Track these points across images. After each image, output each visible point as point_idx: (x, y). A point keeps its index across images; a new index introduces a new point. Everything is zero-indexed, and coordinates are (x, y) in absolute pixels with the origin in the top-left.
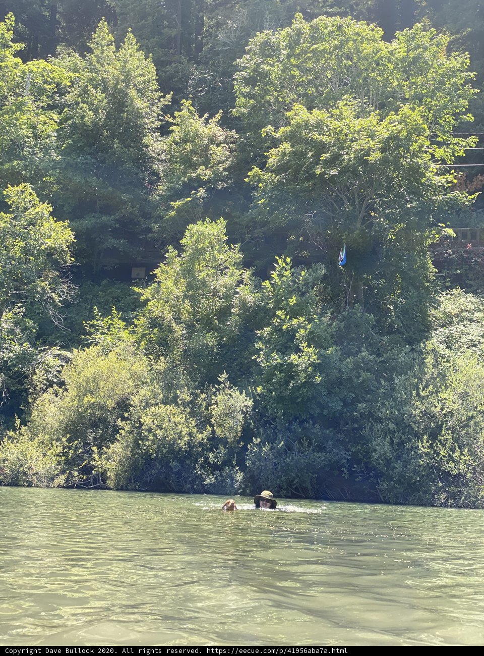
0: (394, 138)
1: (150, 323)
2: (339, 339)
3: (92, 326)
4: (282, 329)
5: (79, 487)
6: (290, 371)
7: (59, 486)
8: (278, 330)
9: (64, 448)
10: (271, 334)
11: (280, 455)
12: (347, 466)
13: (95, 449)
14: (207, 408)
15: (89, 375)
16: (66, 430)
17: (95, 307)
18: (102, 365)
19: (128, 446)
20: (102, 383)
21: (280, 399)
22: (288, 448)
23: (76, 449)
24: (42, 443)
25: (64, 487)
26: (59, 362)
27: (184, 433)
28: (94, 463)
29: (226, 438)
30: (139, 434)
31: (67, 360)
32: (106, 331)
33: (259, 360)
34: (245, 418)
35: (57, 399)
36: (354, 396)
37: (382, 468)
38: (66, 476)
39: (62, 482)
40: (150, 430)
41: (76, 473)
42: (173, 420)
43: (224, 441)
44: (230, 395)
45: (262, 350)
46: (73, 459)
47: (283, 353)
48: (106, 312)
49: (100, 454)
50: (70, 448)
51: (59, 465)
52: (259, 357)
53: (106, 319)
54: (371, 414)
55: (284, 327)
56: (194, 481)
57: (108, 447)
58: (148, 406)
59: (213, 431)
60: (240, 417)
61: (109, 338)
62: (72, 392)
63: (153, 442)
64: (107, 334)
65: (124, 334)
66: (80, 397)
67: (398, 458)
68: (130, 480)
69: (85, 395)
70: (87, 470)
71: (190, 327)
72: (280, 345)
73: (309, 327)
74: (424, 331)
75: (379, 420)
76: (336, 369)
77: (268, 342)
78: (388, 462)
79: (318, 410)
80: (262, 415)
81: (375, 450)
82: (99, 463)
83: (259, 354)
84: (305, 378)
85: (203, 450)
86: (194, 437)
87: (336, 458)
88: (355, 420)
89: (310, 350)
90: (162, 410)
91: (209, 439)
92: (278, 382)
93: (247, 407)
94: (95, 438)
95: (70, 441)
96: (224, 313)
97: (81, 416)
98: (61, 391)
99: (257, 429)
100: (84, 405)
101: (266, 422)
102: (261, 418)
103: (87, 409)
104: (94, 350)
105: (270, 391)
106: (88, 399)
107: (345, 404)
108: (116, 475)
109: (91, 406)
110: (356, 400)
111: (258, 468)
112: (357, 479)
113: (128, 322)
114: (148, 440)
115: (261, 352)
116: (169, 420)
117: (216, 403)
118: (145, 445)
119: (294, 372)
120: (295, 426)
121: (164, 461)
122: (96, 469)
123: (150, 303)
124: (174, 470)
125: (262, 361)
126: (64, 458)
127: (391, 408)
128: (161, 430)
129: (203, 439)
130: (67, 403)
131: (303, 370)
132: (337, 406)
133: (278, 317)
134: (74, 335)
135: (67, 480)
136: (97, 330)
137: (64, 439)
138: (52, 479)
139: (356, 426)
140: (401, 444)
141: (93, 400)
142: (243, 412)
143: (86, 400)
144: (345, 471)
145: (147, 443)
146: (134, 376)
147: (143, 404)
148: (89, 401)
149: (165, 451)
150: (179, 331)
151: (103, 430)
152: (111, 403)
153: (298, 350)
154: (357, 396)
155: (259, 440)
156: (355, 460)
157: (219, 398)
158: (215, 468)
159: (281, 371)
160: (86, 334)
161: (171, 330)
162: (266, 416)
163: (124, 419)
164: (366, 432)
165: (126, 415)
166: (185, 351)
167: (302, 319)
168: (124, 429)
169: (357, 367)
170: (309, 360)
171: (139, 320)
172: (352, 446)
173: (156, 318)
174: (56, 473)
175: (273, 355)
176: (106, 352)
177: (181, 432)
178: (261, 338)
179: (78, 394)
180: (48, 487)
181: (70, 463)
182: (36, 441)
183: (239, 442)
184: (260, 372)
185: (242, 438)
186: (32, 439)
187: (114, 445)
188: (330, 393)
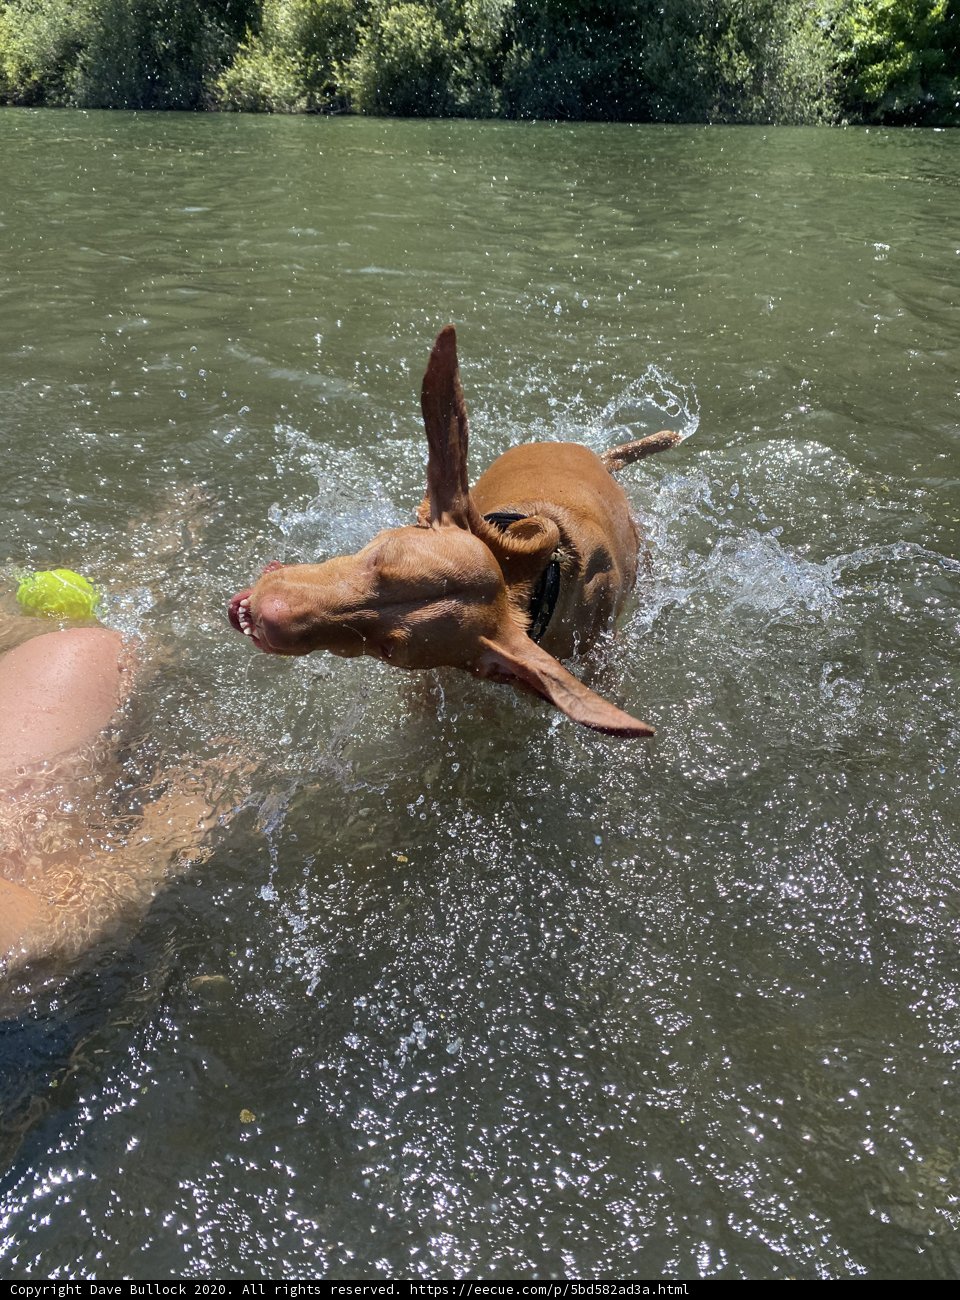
5: (324, 113)
9: (301, 64)
13: (335, 64)
16: (302, 41)
19: (370, 60)
23: (315, 65)
24: (278, 58)
28: (336, 82)
29: (483, 47)
30: (381, 43)
34: (505, 19)
37: (656, 78)
38: (307, 99)
39: (304, 107)
40: (392, 38)
41: (318, 95)
42: (417, 24)
43: (481, 52)
46: (313, 78)
49: (342, 71)
50: (308, 64)
51: (299, 85)
56: (446, 101)
57: (350, 62)
59: (467, 38)
60: (499, 19)
63: (395, 53)
67: (674, 64)
70: (331, 89)
78: (662, 72)
80: (524, 14)
82: (341, 82)
86: (439, 44)
88: (632, 16)
90: (404, 10)
91: (461, 48)
94: (335, 52)
97: (316, 21)
99: (518, 32)
100: (318, 7)
101: (529, 23)
103: (322, 12)
108: (363, 96)
109: (326, 7)
111: (516, 82)
112: (628, 95)
114: (390, 51)
118: (388, 58)
120: (559, 25)
122: (339, 90)
126: (302, 77)
128: (403, 37)
129: (454, 48)
135: (310, 103)
137: (300, 53)
138: (292, 102)
139: (632, 24)
142: (502, 14)
144: (615, 83)
145: (389, 55)
151: (343, 39)
155: (520, 45)
158: (468, 83)
163: (363, 24)
164: (642, 31)
165: (365, 19)
168: (364, 38)
174: (297, 94)
180: (291, 113)
181: (314, 82)
182: (270, 56)
183: (496, 51)
185: (501, 47)
186: (266, 54)
187: (356, 58)
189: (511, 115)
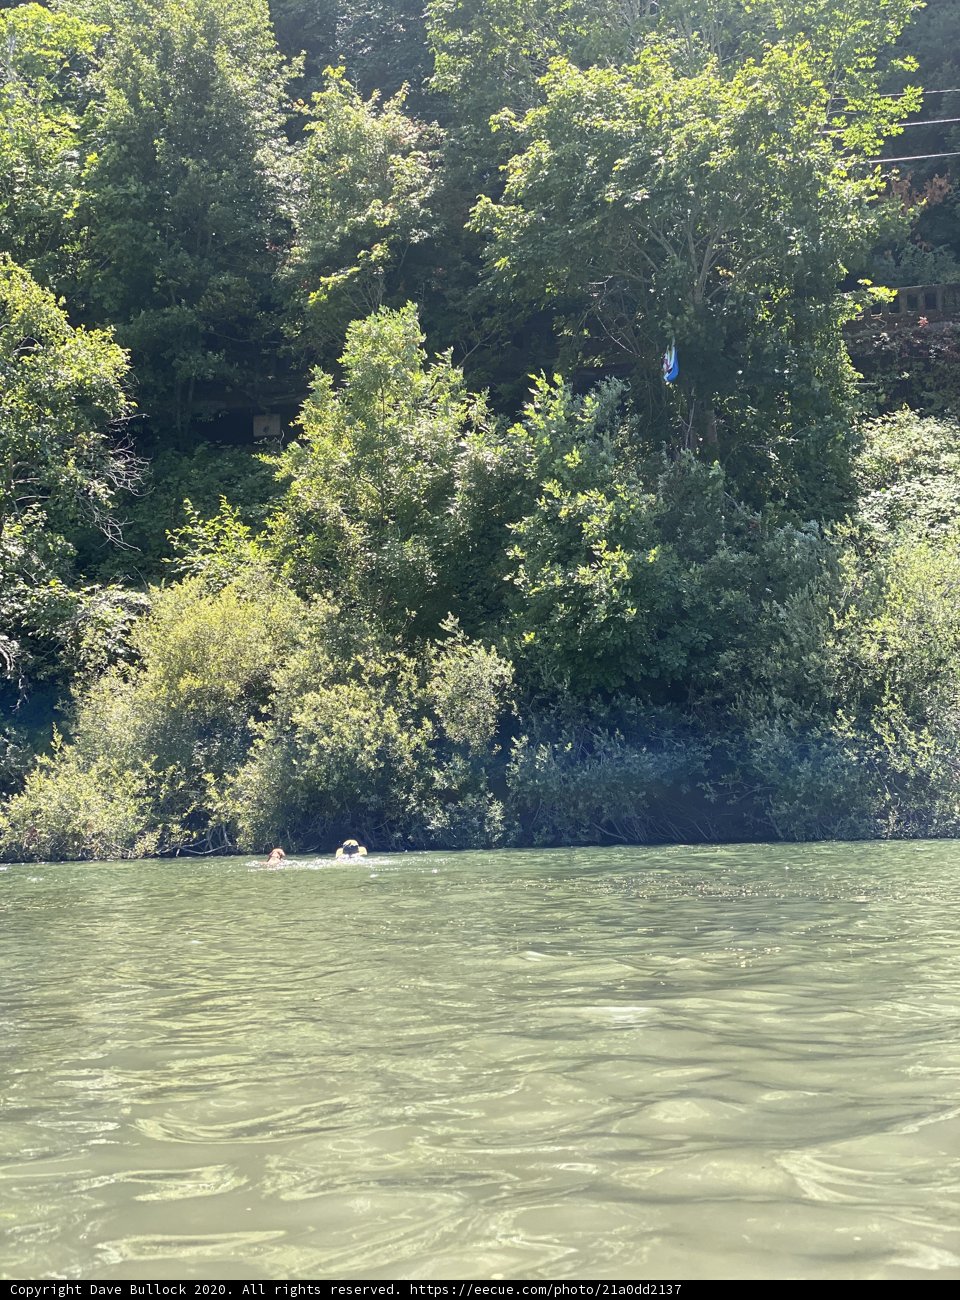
0: (756, 114)
1: (298, 525)
3: (184, 538)
4: (560, 519)
5: (183, 854)
6: (580, 599)
7: (146, 855)
8: (551, 518)
9: (149, 781)
10: (538, 528)
11: (573, 765)
12: (705, 773)
13: (209, 777)
14: (422, 685)
15: (185, 634)
16: (151, 746)
17: (187, 501)
18: (210, 613)
19: (272, 769)
20: (212, 650)
21: (569, 655)
23: (173, 782)
24: (107, 774)
25: (156, 856)
26: (124, 615)
28: (210, 806)
29: (467, 741)
30: (292, 744)
31: (140, 610)
32: (211, 546)
33: (517, 582)
34: (501, 698)
35: (125, 687)
36: (711, 638)
37: (774, 774)
38: (157, 834)
39: (152, 848)
40: (311, 738)
41: (176, 828)
42: (353, 714)
43: (464, 748)
44: (468, 656)
45: (518, 561)
46: (169, 801)
47: (565, 565)
48: (209, 510)
49: (221, 787)
50: (160, 781)
51: (143, 814)
52: (517, 576)
53: (210, 523)
54: (746, 671)
55: (563, 514)
56: (410, 824)
57: (235, 774)
58: (306, 687)
59: (442, 731)
60: (491, 697)
61: (219, 560)
62: (155, 673)
63: (320, 758)
64: (213, 552)
65: (249, 549)
66: (172, 678)
67: (802, 754)
68: (283, 832)
69: (180, 675)
70: (198, 819)
71: (376, 524)
72: (558, 548)
73: (609, 508)
74: (844, 500)
75: (763, 684)
76: (670, 589)
77: (533, 544)
78: (784, 764)
79: (642, 670)
80: (534, 690)
81: (757, 745)
82: (220, 805)
83: (516, 569)
84: (608, 611)
85: (422, 764)
87: (682, 760)
88: (717, 686)
89: (615, 555)
90: (328, 696)
91: (430, 744)
92: (562, 623)
93: (501, 677)
94: (208, 759)
95: (159, 766)
96: (441, 491)
97: (175, 716)
98: (133, 670)
99: (525, 717)
100: (181, 696)
101: (543, 703)
102: (532, 696)
103: (188, 702)
104: (191, 585)
105: (545, 640)
106: (186, 683)
107: (694, 653)
108: (259, 828)
109: (196, 695)
110: (715, 647)
111: (532, 792)
112: (731, 802)
113: (255, 525)
114: (308, 757)
115: (521, 566)
116: (347, 715)
117: (442, 675)
118: (305, 767)
119: (586, 600)
120: (595, 706)
121: (346, 793)
122: (215, 817)
123: (295, 484)
124: (370, 809)
125: (524, 583)
126: (149, 799)
127: (783, 656)
128: (330, 735)
129: (418, 746)
130: (146, 692)
131: (601, 597)
132: (676, 660)
133: (550, 495)
134: (150, 558)
135: (161, 842)
136: (195, 546)
137: (146, 765)
138: (131, 842)
139: (719, 696)
140: (805, 726)
141: (198, 684)
142: (496, 689)
143: (183, 684)
145: (308, 763)
146: (274, 631)
147: (296, 686)
148: (190, 687)
150: (357, 534)
151: (222, 741)
152: (233, 688)
153: (590, 558)
154: (716, 636)
155: (526, 739)
157: (445, 662)
158: (448, 797)
159: (562, 600)
160: (172, 554)
161: (340, 535)
162: (539, 690)
163: (260, 717)
164: (736, 709)
165: (264, 710)
166: (372, 574)
167: (593, 494)
168: (261, 737)
169: (712, 580)
170: (612, 575)
171: (275, 519)
172: (714, 735)
173: (310, 513)
174: (139, 828)
175: (545, 571)
176: (215, 587)
178: (518, 538)
179: (166, 673)
180: (124, 858)
181: (162, 809)
182: (93, 772)
183: (491, 746)
184: (522, 606)
185: (498, 739)
186: (84, 769)
187: (247, 768)
188: (662, 635)
189: (524, 842)
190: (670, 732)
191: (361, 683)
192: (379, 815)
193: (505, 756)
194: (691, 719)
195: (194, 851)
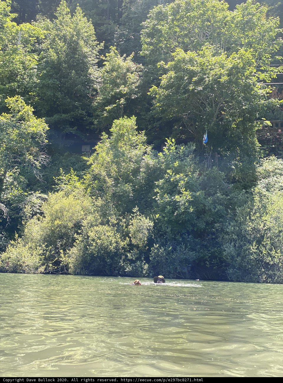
0: (235, 67)
1: (93, 178)
2: (204, 186)
3: (59, 180)
4: (170, 181)
5: (52, 273)
6: (175, 205)
7: (41, 273)
8: (168, 181)
9: (44, 251)
10: (164, 183)
11: (169, 254)
12: (209, 260)
13: (61, 251)
14: (126, 227)
15: (58, 208)
16: (45, 240)
17: (61, 169)
18: (65, 202)
19: (80, 249)
20: (65, 213)
21: (169, 222)
22: (174, 249)
23: (51, 251)
24: (31, 248)
25: (43, 273)
26: (39, 201)
27: (113, 242)
28: (61, 259)
29: (138, 245)
30: (87, 242)
31: (44, 200)
32: (67, 182)
33: (157, 199)
34: (149, 233)
35: (39, 222)
36: (212, 219)
37: (229, 261)
38: (45, 267)
39: (43, 270)
40: (93, 240)
41: (51, 265)
42: (107, 234)
43: (137, 247)
44: (140, 219)
45: (158, 193)
46: (49, 257)
47: (171, 195)
48: (67, 172)
49: (65, 254)
50: (47, 251)
51: (41, 260)
52: (157, 197)
53: (67, 176)
54: (222, 230)
55: (172, 180)
56: (120, 269)
57: (69, 250)
58: (92, 226)
59: (130, 241)
60: (146, 232)
61: (69, 187)
62: (48, 218)
63: (96, 247)
64: (67, 184)
65: (78, 184)
66: (53, 221)
67: (238, 255)
68: (82, 269)
69: (55, 220)
70: (57, 263)
71: (116, 180)
72: (169, 190)
73: (186, 179)
74: (254, 181)
75: (227, 233)
76: (202, 204)
77: (162, 188)
78: (233, 257)
79: (191, 228)
80: (159, 231)
81: (225, 250)
82: (64, 259)
83: (157, 195)
84: (184, 209)
85: (125, 251)
86: (119, 244)
87: (202, 255)
88: (213, 234)
89: (187, 193)
90: (100, 228)
91: (128, 245)
92: (168, 212)
93: (150, 226)
94: (61, 245)
95: (47, 246)
96: (136, 172)
97: (53, 232)
98: (41, 217)
99: (156, 239)
100: (55, 226)
101: (161, 235)
102: (158, 233)
103: (57, 228)
104: (61, 193)
105: (164, 217)
107: (207, 223)
108: (74, 266)
109: (59, 226)
110: (214, 222)
111: (157, 262)
112: (215, 268)
113: (80, 177)
114: (92, 246)
115: (158, 194)
116: (105, 234)
117: (132, 224)
119: (177, 206)
120: (178, 237)
121: (102, 258)
122: (62, 263)
123: (93, 166)
124: (108, 263)
125: (159, 199)
126: (43, 256)
127: (234, 226)
128: (100, 240)
129: (124, 245)
130: (44, 224)
131: (182, 205)
132: (202, 225)
133: (168, 174)
134: (49, 185)
135: (46, 269)
136: (62, 182)
137: (43, 246)
138: (37, 269)
139: (214, 237)
140: (241, 247)
141: (60, 223)
142: (148, 230)
143: (56, 222)
144: (208, 263)
145: (92, 248)
146: (84, 209)
147: (89, 225)
148: (58, 224)
149: (102, 252)
150: (110, 182)
151: (66, 240)
152: (70, 225)
153: (180, 193)
154: (214, 219)
155: (158, 245)
156: (213, 256)
157: (134, 221)
158: (132, 262)
159: (170, 205)
160: (55, 184)
161: (105, 182)
162: (161, 231)
163: (78, 234)
164: (220, 240)
165: (79, 231)
166: (114, 194)
167: (182, 175)
168: (78, 240)
169: (214, 202)
170: (186, 199)
171: (86, 176)
172: (212, 248)
173: (97, 175)
174: (39, 265)
175: (165, 196)
176: (67, 195)
177: (111, 241)
178: (158, 186)
179: (51, 220)
180: (34, 273)
181: (47, 259)
182: (27, 247)
183: (145, 247)
184: (158, 206)
185: (147, 245)
186: (25, 246)
187: (73, 249)
188: (198, 218)
190: (199, 246)
191: (109, 225)
192: (111, 265)
193: (149, 250)
194: (205, 243)
195: (55, 272)
